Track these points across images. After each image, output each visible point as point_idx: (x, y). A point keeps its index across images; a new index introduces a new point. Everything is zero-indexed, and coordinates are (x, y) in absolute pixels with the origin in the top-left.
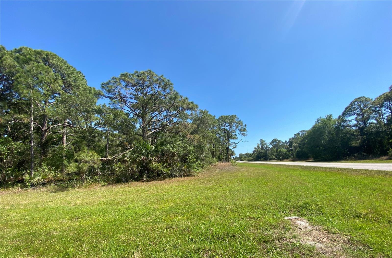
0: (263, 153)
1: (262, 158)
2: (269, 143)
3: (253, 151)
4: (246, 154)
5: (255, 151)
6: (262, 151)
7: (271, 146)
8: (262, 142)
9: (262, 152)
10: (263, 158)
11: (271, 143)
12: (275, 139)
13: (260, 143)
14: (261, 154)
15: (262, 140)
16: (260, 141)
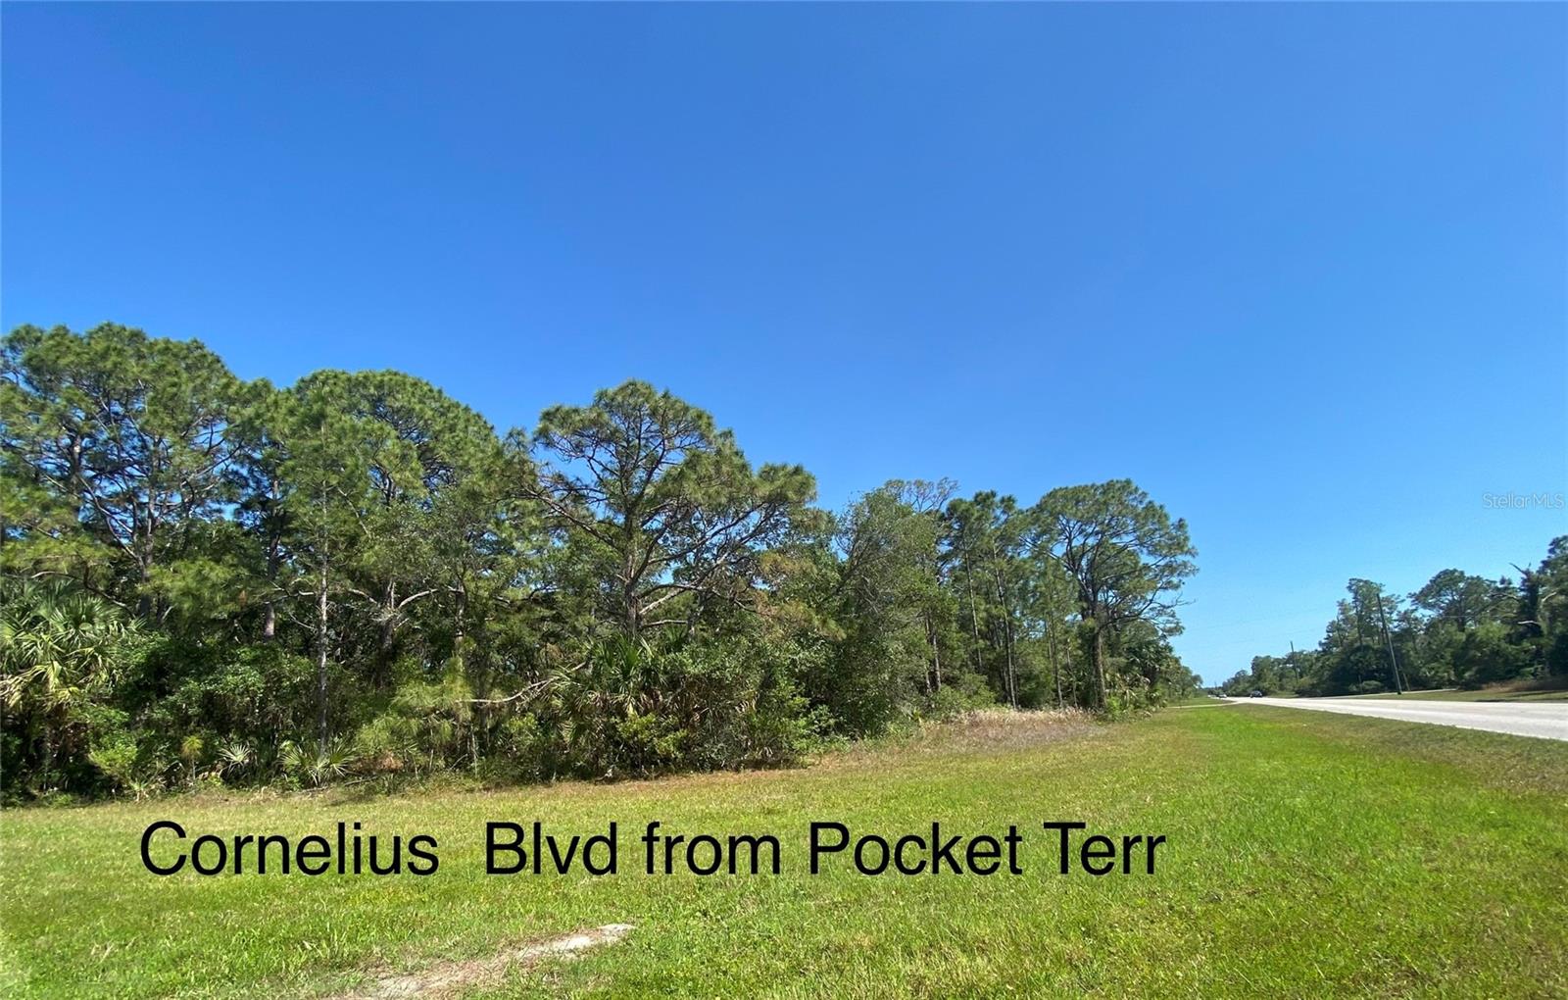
0: (1376, 651)
1: (1370, 676)
2: (1411, 595)
3: (1320, 644)
4: (1292, 658)
5: (1327, 646)
6: (1367, 640)
7: (1425, 614)
8: (1366, 594)
9: (1368, 648)
10: (1375, 679)
11: (1421, 598)
12: (1445, 572)
13: (1349, 598)
14: (1359, 654)
15: (1360, 581)
16: (1349, 588)
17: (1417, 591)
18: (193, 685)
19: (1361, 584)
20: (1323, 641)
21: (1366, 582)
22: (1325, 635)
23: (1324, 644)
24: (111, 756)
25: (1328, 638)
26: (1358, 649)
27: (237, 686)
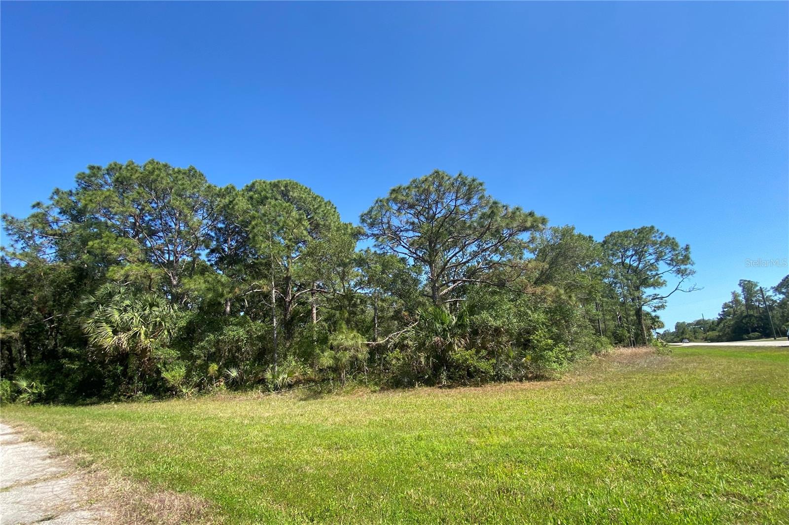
0: (756, 317)
1: (754, 330)
2: (772, 288)
3: (719, 315)
4: (698, 323)
5: (725, 314)
6: (751, 312)
7: (779, 297)
8: (748, 287)
9: (751, 316)
11: (777, 289)
13: (739, 290)
14: (747, 319)
15: (746, 281)
16: (740, 285)
17: (776, 284)
18: (212, 336)
19: (746, 282)
20: (721, 313)
21: (749, 281)
22: (722, 310)
23: (722, 315)
24: (174, 375)
25: (724, 311)
26: (746, 316)
27: (234, 336)
